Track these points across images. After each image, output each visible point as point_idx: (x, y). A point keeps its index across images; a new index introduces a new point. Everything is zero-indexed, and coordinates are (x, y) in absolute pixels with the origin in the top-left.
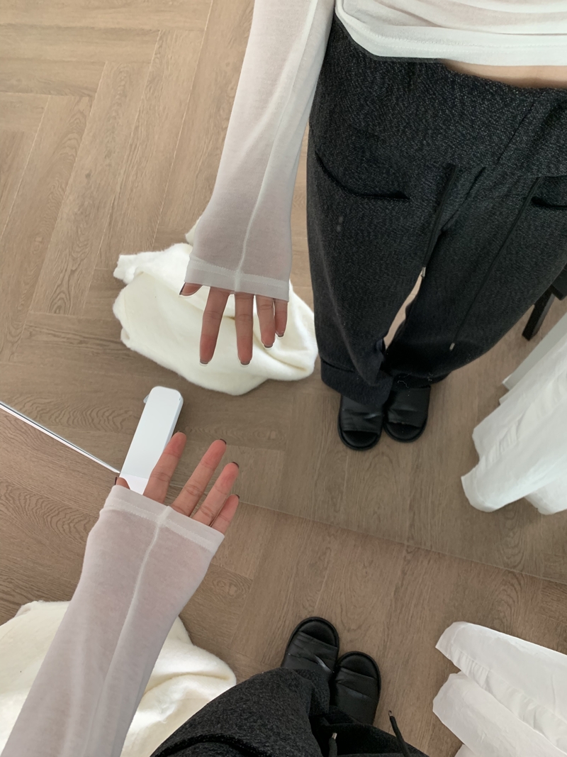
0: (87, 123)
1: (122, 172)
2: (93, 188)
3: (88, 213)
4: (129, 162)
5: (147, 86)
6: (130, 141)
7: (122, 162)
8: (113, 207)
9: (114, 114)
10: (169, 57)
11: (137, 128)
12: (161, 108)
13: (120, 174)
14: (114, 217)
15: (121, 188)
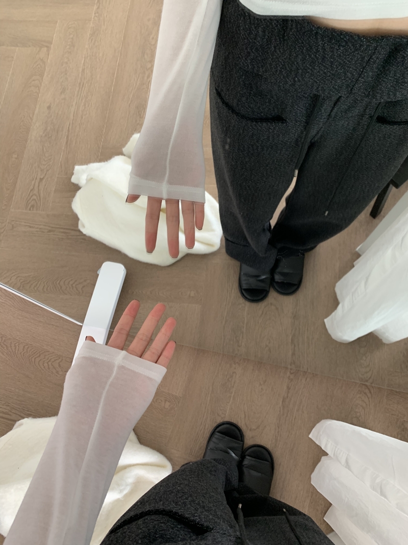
0: (46, 68)
1: (74, 104)
2: (53, 117)
3: (50, 135)
4: (79, 96)
5: (90, 38)
6: (79, 81)
7: (74, 96)
8: (68, 131)
9: (66, 60)
10: (105, 15)
11: (83, 70)
12: (101, 55)
13: (72, 105)
14: (69, 138)
15: (74, 116)
